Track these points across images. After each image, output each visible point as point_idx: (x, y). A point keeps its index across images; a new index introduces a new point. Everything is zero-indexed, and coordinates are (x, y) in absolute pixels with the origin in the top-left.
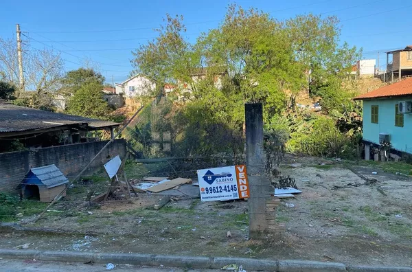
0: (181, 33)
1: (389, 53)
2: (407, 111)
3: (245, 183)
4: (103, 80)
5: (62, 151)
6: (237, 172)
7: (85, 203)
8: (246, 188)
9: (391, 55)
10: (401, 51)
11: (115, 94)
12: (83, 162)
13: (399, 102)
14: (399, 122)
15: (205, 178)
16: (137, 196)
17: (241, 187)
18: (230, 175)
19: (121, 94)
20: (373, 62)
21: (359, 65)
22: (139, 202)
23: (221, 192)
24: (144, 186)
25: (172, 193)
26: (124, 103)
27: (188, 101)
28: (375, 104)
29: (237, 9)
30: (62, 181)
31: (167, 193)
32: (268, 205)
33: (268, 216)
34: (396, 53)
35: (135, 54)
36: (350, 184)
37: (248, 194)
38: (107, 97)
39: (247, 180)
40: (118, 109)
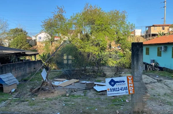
0: (64, 14)
1: (146, 27)
2: (164, 50)
3: (132, 85)
4: (27, 34)
5: (14, 66)
6: (128, 80)
7: (29, 93)
8: (132, 88)
9: (147, 28)
10: (151, 26)
11: (32, 40)
12: (23, 71)
13: (160, 46)
14: (159, 54)
15: (110, 83)
16: (54, 89)
17: (130, 88)
18: (124, 82)
19: (35, 40)
20: (140, 30)
21: (135, 32)
22: (56, 92)
23: (119, 91)
24: (56, 83)
25: (71, 87)
26: (36, 44)
27: (66, 44)
28: (148, 47)
29: (89, 5)
30: (15, 81)
31: (69, 87)
32: (144, 98)
33: (144, 103)
34: (150, 27)
35: (43, 23)
36: (151, 82)
37: (133, 92)
38: (28, 41)
39: (133, 84)
40: (33, 47)
